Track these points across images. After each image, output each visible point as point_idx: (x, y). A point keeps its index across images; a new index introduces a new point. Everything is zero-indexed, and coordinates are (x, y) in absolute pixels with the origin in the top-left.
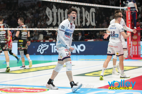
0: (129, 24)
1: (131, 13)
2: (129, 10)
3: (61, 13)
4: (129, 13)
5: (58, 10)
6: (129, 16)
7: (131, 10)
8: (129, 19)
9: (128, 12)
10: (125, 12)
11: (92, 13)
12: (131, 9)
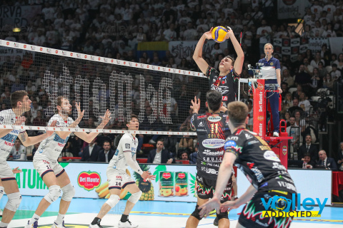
0: (260, 122)
1: (268, 94)
2: (262, 87)
3: (82, 87)
4: (261, 95)
5: (74, 80)
6: (261, 102)
7: (266, 88)
8: (261, 110)
9: (258, 92)
10: (251, 92)
11: (164, 91)
12: (267, 85)
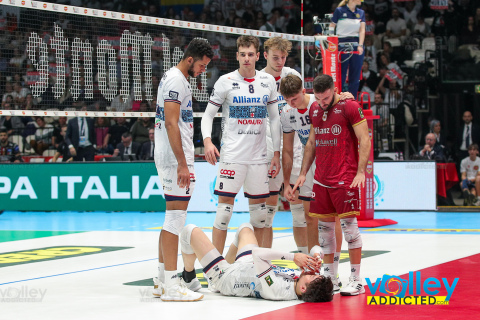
2: (334, 47)
3: (81, 54)
4: (333, 58)
5: (70, 44)
6: (333, 69)
7: (340, 48)
9: (329, 54)
